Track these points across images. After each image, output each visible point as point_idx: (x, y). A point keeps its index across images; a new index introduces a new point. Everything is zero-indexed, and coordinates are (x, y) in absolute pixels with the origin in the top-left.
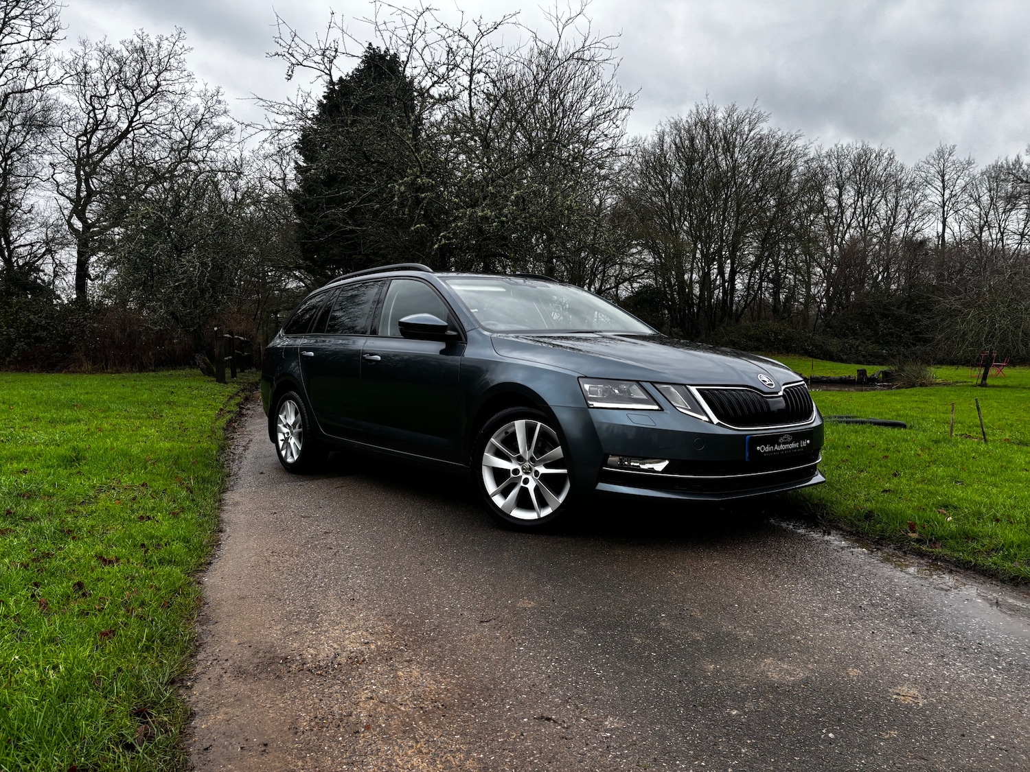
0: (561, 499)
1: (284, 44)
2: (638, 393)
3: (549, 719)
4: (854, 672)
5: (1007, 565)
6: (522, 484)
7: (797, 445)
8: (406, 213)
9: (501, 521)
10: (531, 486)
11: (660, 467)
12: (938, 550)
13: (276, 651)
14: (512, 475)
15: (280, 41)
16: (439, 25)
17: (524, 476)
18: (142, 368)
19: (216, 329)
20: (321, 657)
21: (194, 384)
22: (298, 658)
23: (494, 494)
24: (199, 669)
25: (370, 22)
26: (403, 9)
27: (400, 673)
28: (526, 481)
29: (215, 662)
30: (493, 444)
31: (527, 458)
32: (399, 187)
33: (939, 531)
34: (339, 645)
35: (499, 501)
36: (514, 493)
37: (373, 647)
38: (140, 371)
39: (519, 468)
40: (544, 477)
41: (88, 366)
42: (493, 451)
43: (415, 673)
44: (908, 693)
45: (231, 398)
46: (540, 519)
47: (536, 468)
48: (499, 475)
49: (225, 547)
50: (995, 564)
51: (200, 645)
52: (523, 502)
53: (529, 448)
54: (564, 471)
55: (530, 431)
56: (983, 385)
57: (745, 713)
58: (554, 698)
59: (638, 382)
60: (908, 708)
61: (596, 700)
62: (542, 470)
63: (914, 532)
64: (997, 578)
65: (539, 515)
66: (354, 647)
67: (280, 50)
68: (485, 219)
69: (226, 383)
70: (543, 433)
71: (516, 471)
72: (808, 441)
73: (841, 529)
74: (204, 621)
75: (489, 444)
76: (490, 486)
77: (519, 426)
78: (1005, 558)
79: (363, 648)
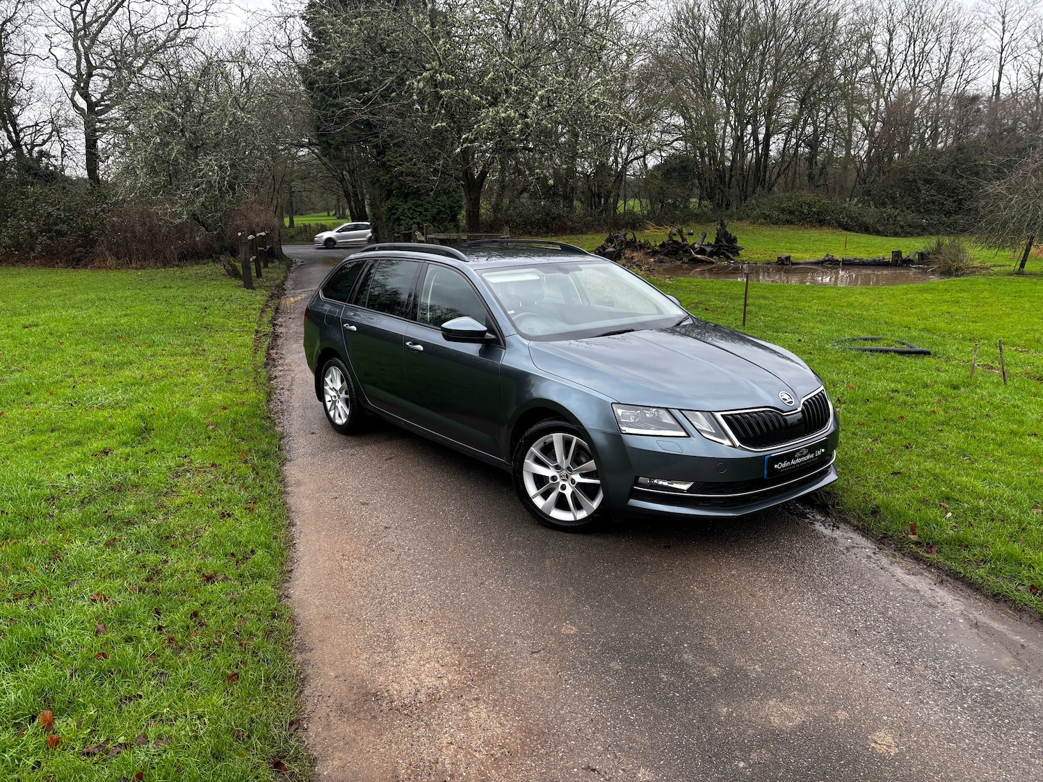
0: (595, 505)
2: (667, 419)
3: (594, 770)
4: (842, 715)
5: (992, 578)
6: (560, 490)
7: (812, 456)
8: (426, 110)
9: (541, 519)
10: (568, 492)
11: (685, 487)
12: (933, 556)
13: (367, 686)
14: (551, 482)
17: (562, 483)
18: (166, 264)
19: (239, 234)
20: (404, 694)
21: (223, 292)
22: (386, 695)
23: (535, 496)
24: (309, 708)
27: (471, 715)
28: (563, 487)
29: (321, 698)
30: (532, 453)
31: (564, 467)
32: (418, 84)
33: (936, 535)
34: (417, 679)
35: (539, 502)
36: (553, 496)
37: (445, 682)
38: (165, 266)
39: (558, 475)
40: (580, 486)
41: (111, 261)
42: (532, 458)
43: (483, 715)
44: (884, 742)
45: (263, 311)
46: (576, 521)
47: (573, 477)
48: (540, 480)
49: (301, 548)
50: (982, 578)
51: (305, 678)
52: (561, 503)
53: (566, 458)
54: (597, 482)
55: (567, 444)
56: (1020, 273)
57: (750, 766)
58: (597, 745)
59: (667, 409)
60: (882, 757)
61: (630, 748)
62: (578, 478)
63: (913, 534)
64: (982, 592)
65: (575, 517)
66: (430, 682)
68: (509, 120)
69: (253, 288)
70: (578, 446)
71: (554, 478)
72: (823, 450)
73: (849, 523)
74: (302, 649)
75: (529, 452)
76: (531, 489)
77: (557, 438)
78: (992, 571)
79: (437, 683)
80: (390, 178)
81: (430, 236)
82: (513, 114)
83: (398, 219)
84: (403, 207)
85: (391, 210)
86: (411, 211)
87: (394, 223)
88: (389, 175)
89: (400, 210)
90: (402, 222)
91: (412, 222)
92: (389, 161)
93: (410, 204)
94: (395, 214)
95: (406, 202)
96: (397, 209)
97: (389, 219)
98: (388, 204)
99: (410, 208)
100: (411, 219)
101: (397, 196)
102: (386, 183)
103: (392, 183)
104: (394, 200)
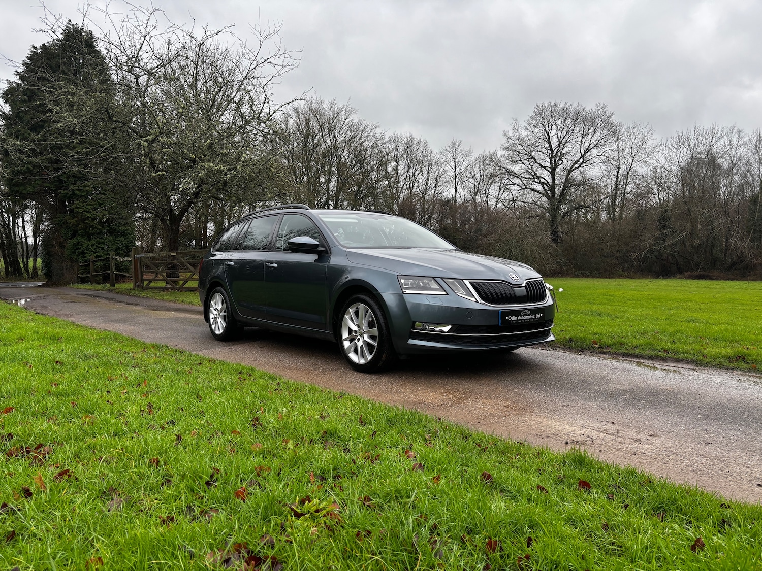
1: (49, 24)
5: (645, 352)
12: (611, 350)
15: (46, 21)
16: (172, 25)
25: (102, 11)
26: (139, 8)
32: (144, 143)
50: (639, 352)
63: (596, 345)
67: (44, 27)
78: (642, 350)
80: (76, 221)
81: (138, 256)
82: (222, 168)
83: (83, 253)
84: (86, 244)
85: (76, 245)
86: (95, 247)
87: (78, 256)
88: (76, 219)
89: (85, 246)
90: (86, 255)
91: (95, 255)
92: (77, 208)
93: (93, 242)
94: (80, 248)
95: (90, 240)
96: (82, 245)
97: (74, 252)
98: (74, 241)
99: (93, 245)
100: (95, 253)
101: (82, 235)
102: (73, 225)
103: (78, 225)
104: (79, 239)
